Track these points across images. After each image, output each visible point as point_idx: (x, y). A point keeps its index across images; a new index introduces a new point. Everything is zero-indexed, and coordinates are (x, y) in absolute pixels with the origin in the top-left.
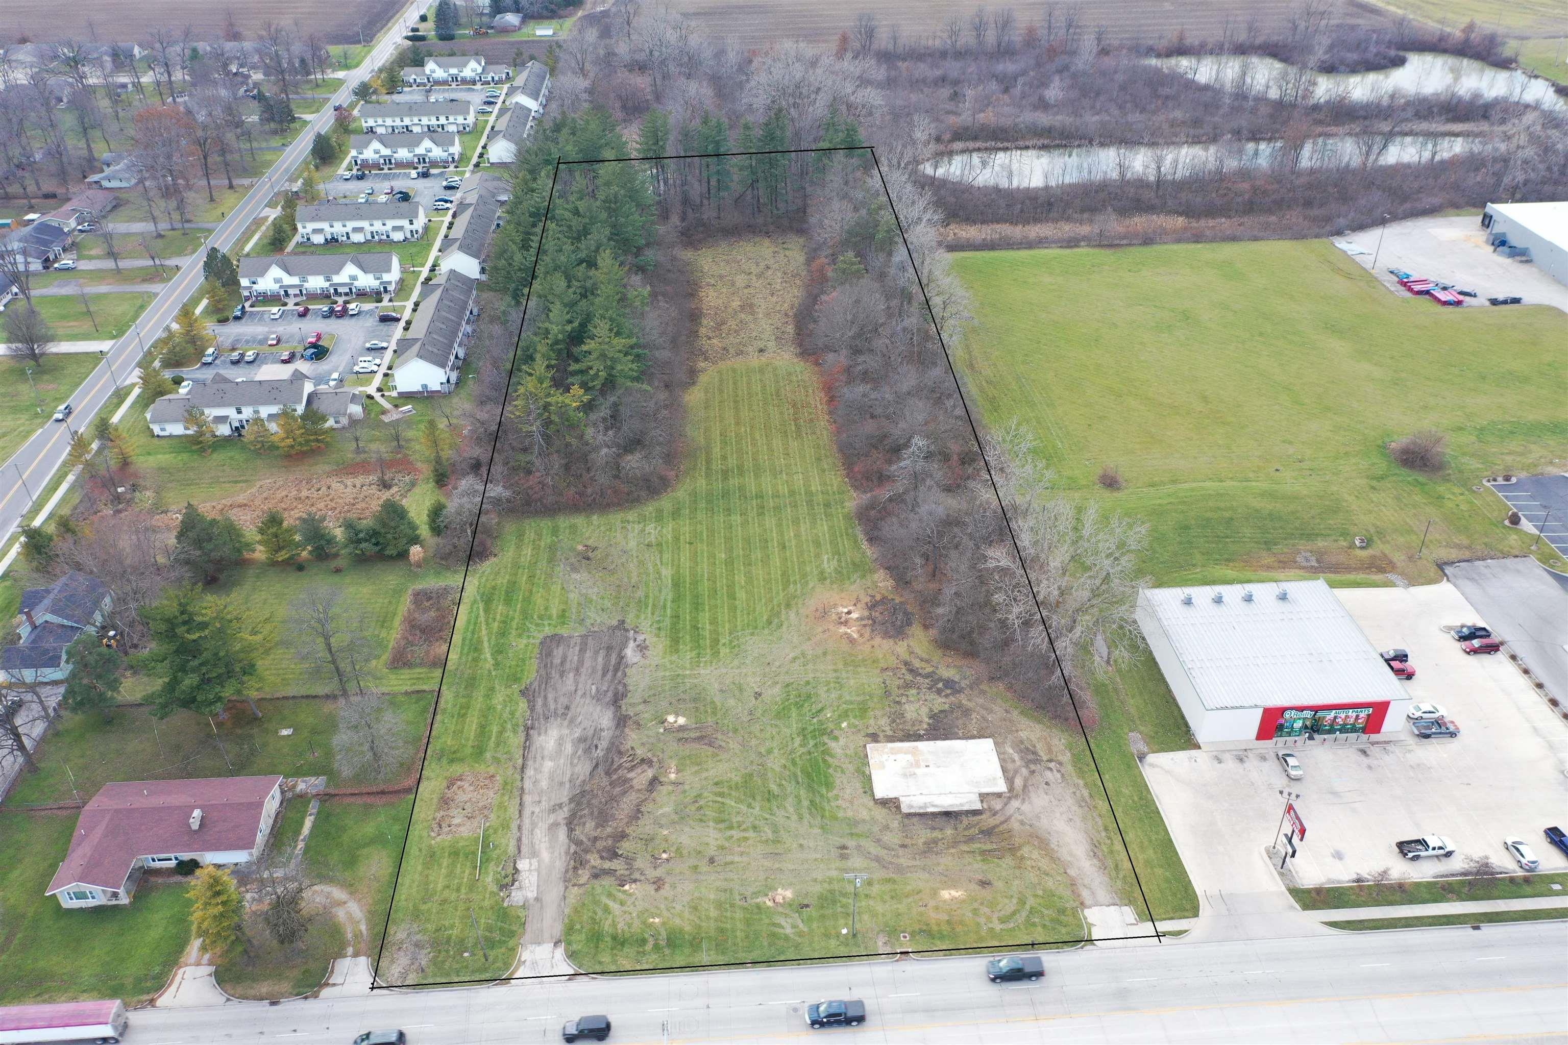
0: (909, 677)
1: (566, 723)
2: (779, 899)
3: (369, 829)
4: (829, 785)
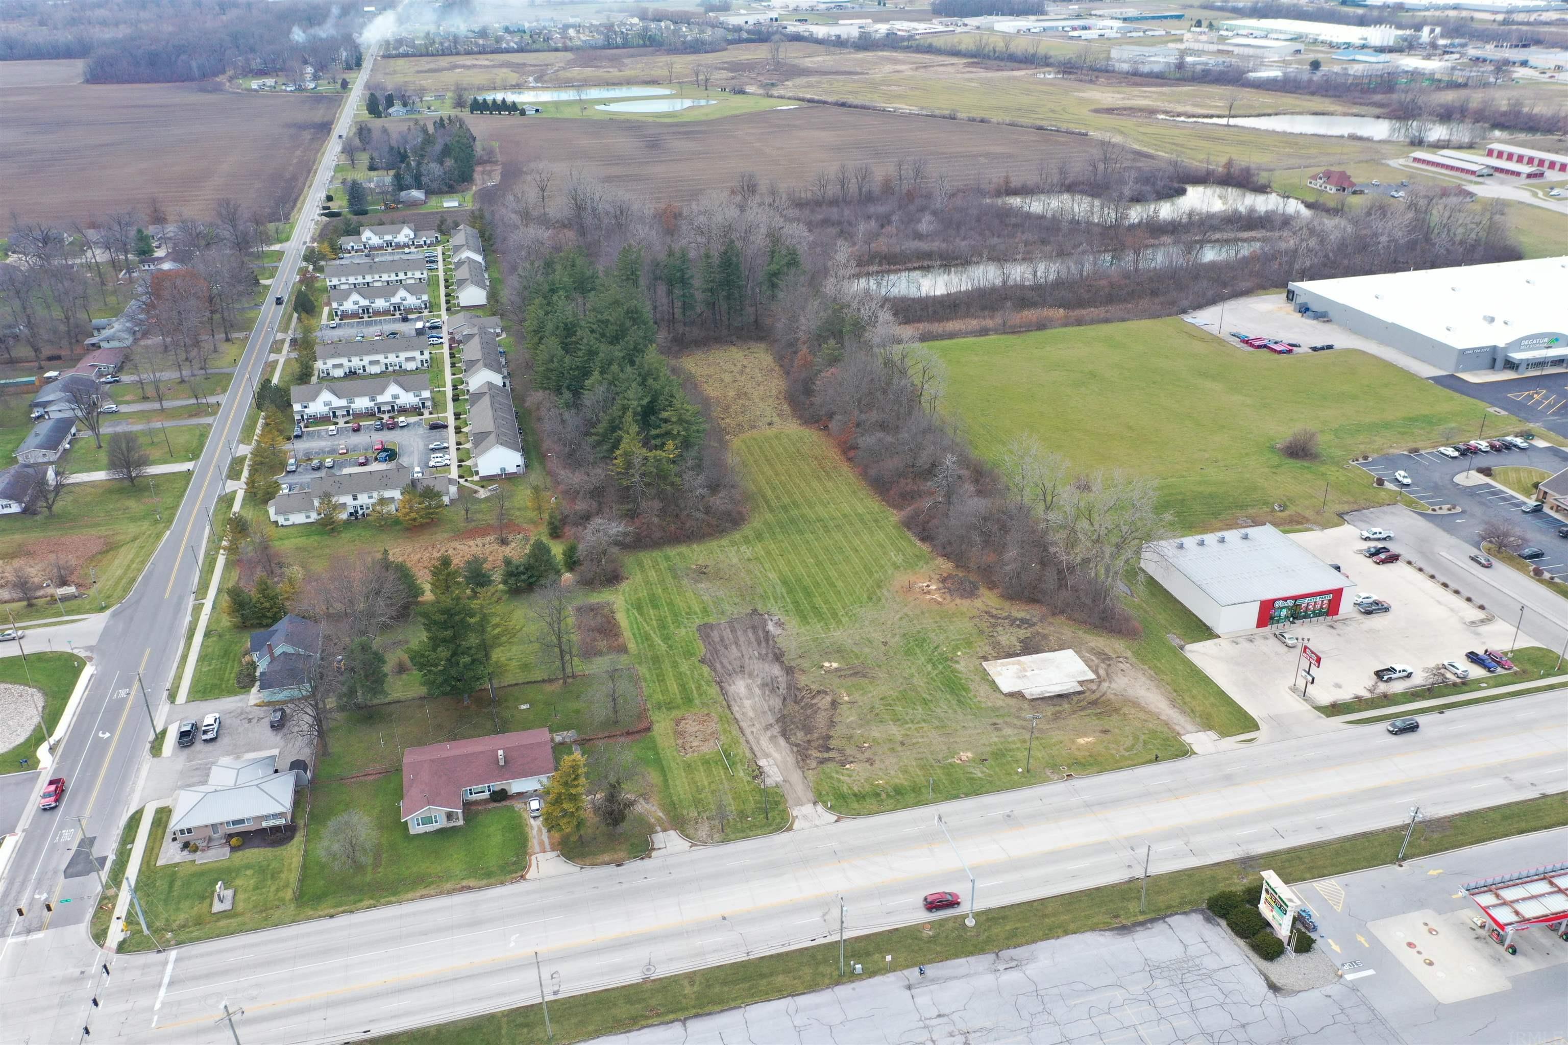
0: (992, 620)
1: (746, 676)
2: (964, 758)
3: (629, 757)
4: (966, 690)
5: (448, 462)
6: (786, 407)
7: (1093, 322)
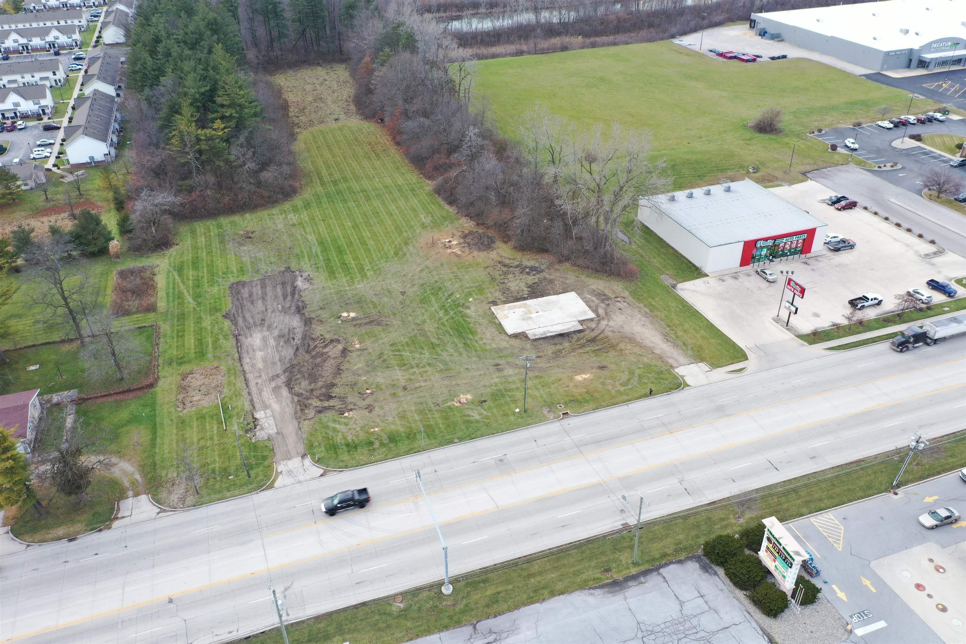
0: (505, 269)
1: (265, 328)
2: (463, 401)
4: (473, 333)
5: (48, 155)
6: (353, 108)
7: (604, 45)
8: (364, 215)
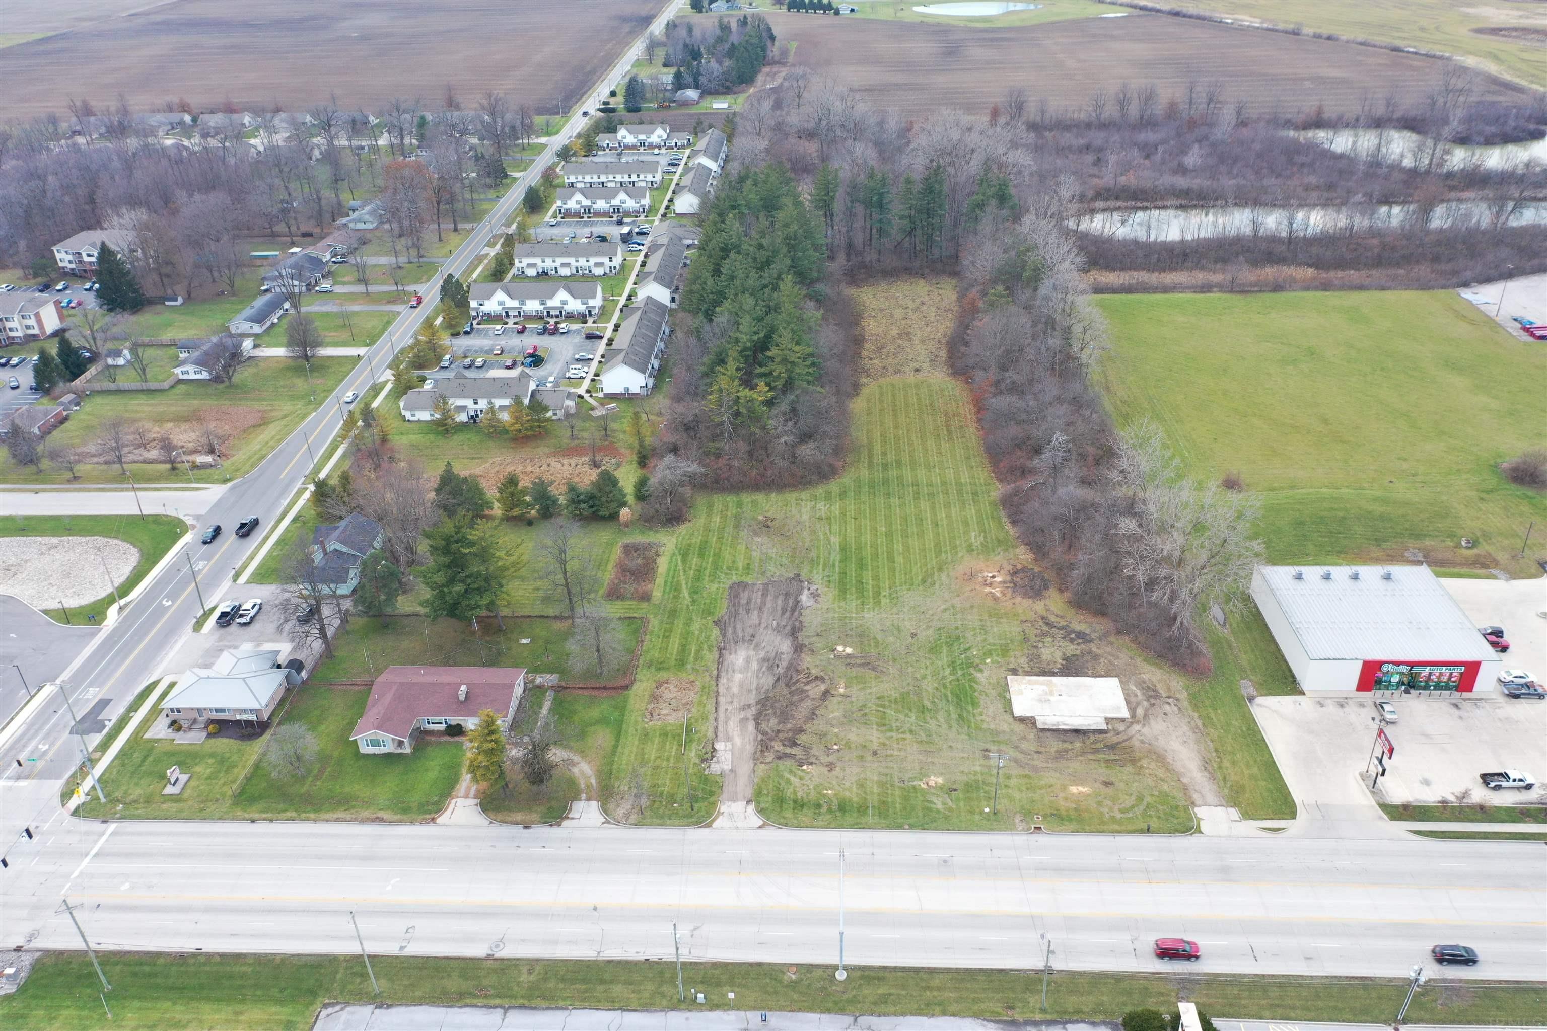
0: (1045, 628)
1: (752, 647)
2: (932, 783)
3: (595, 713)
4: (974, 704)
5: (584, 375)
6: (943, 354)
7: (1342, 288)
8: (905, 519)
